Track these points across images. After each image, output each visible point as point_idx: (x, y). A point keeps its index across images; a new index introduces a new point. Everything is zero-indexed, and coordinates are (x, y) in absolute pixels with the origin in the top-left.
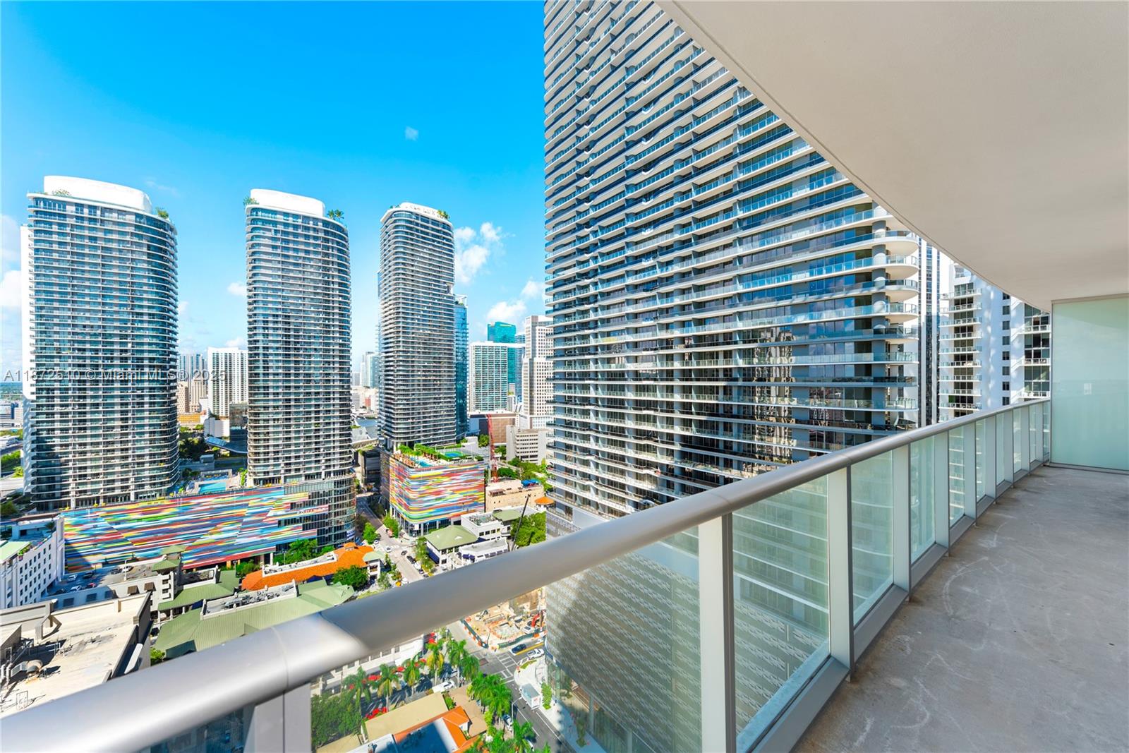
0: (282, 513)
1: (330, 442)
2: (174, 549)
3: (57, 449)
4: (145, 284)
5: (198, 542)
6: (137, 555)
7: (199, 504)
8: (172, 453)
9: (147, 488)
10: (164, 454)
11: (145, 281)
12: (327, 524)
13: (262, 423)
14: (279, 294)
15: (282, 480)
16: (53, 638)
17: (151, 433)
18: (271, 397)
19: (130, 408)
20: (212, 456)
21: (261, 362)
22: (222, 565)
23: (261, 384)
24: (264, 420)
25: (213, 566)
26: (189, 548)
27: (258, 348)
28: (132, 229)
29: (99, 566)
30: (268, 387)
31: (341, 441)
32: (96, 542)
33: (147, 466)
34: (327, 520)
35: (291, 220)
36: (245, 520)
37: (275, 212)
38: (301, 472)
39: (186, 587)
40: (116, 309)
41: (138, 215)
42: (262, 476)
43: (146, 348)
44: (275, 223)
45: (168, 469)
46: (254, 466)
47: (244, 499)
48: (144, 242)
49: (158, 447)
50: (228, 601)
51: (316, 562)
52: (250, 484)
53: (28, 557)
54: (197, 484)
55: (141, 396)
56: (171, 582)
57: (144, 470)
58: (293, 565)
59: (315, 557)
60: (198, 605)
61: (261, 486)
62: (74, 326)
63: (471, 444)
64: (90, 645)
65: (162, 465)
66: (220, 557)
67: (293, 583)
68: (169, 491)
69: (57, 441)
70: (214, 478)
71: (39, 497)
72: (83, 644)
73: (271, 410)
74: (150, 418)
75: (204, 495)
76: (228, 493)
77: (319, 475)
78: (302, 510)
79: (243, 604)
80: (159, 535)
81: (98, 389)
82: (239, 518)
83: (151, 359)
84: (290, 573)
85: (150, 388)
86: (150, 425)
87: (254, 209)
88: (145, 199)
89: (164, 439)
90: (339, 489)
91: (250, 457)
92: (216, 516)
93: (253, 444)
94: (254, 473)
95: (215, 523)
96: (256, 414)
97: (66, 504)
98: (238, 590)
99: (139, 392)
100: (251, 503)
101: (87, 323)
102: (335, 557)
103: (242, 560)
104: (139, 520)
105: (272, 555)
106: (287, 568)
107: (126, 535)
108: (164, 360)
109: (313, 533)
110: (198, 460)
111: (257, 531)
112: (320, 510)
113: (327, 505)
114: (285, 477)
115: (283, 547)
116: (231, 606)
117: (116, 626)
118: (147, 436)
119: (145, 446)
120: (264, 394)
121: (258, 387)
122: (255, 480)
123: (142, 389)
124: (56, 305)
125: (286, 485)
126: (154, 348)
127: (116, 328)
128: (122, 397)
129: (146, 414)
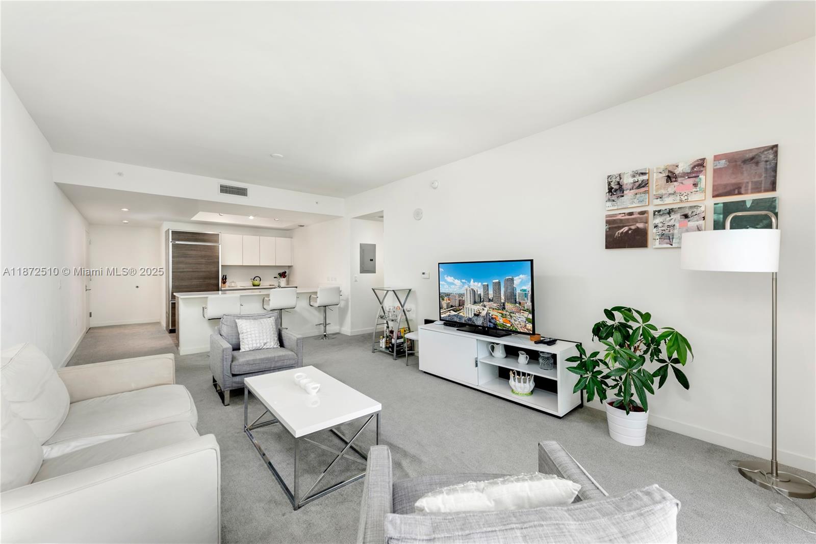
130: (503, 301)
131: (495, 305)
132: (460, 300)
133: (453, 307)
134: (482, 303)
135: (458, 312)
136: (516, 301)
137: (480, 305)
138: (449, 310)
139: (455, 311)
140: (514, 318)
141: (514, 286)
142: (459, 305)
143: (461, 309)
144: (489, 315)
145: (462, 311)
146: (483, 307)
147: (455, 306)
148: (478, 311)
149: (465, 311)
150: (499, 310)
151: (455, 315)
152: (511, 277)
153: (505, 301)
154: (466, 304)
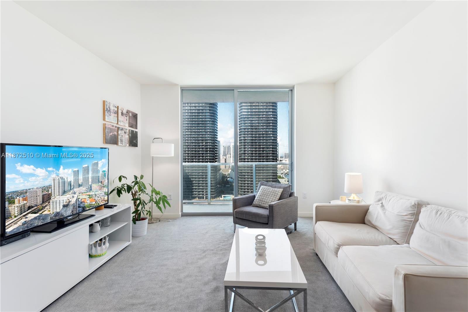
130: (90, 183)
131: (84, 189)
132: (43, 196)
133: (32, 207)
134: (72, 191)
135: (41, 212)
136: (99, 181)
137: (70, 193)
138: (24, 216)
139: (35, 213)
140: (98, 195)
141: (99, 169)
142: (43, 202)
143: (46, 206)
144: (79, 201)
145: (46, 208)
146: (73, 195)
147: (36, 206)
148: (68, 201)
149: (51, 206)
150: (87, 192)
151: (35, 218)
152: (96, 162)
153: (92, 183)
154: (52, 198)
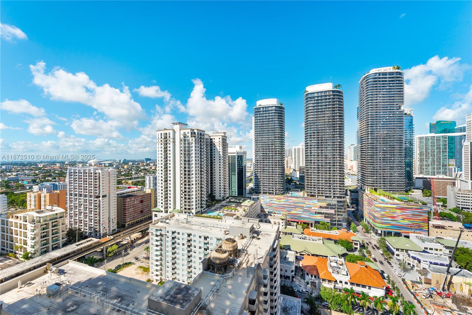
0: (317, 209)
1: (335, 183)
2: (284, 213)
3: (259, 177)
4: (277, 128)
5: (291, 212)
6: (276, 212)
7: (291, 199)
8: (284, 181)
9: (278, 192)
10: (282, 181)
11: (277, 127)
12: (334, 218)
13: (309, 174)
14: (315, 124)
15: (317, 196)
16: (259, 230)
17: (278, 174)
18: (313, 164)
19: (274, 166)
20: (294, 184)
21: (309, 151)
22: (298, 222)
23: (309, 159)
24: (310, 173)
25: (295, 222)
26: (288, 214)
27: (308, 145)
28: (274, 111)
29: (267, 213)
30: (311, 160)
31: (340, 184)
32: (267, 205)
33: (278, 185)
34: (334, 216)
35: (320, 94)
36: (304, 208)
37: (314, 93)
38: (324, 194)
39: (288, 226)
40: (271, 136)
41: (275, 106)
42: (310, 194)
43: (277, 147)
44: (314, 97)
45: (283, 186)
46: (307, 189)
47: (304, 201)
48: (277, 114)
49: (280, 179)
50: (300, 236)
51: (330, 232)
52: (306, 195)
53: (254, 205)
54: (290, 193)
55: (276, 163)
56: (284, 223)
57: (277, 186)
58: (321, 230)
59: (329, 230)
60: (291, 234)
61: (309, 197)
62: (262, 142)
63: (417, 194)
64: (266, 235)
65: (281, 185)
66: (297, 219)
67: (321, 238)
68: (283, 194)
69: (259, 175)
70: (295, 192)
71: (256, 190)
72: (265, 234)
73: (312, 169)
74: (278, 170)
75: (292, 197)
76: (299, 197)
77: (331, 197)
78: (324, 210)
79: (304, 239)
80: (281, 207)
81: (267, 160)
82: (302, 207)
83: (279, 151)
84: (320, 233)
85: (278, 160)
86: (278, 172)
87: (307, 94)
88: (277, 101)
89: (282, 177)
90: (339, 204)
91: (306, 186)
92: (296, 205)
93: (306, 181)
94: (307, 192)
95: (296, 207)
96: (307, 170)
97: (260, 193)
98: (303, 233)
99: (276, 161)
100: (307, 203)
101: (265, 141)
102: (338, 232)
103: (304, 223)
104: (276, 201)
105: (313, 224)
106: (319, 231)
107: (273, 205)
108: (281, 151)
109: (328, 220)
110: (290, 184)
111: (308, 214)
112: (331, 211)
113: (334, 210)
114: (318, 195)
115: (317, 222)
116: (301, 238)
117: (272, 232)
118: (277, 175)
119: (277, 178)
120: (310, 163)
121: (308, 160)
122: (307, 194)
123: (276, 160)
124: (259, 137)
125: (318, 198)
126: (279, 148)
127: (271, 142)
128: (272, 163)
129: (277, 168)
